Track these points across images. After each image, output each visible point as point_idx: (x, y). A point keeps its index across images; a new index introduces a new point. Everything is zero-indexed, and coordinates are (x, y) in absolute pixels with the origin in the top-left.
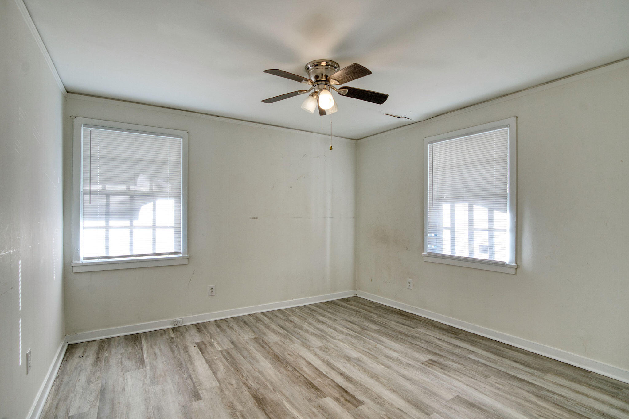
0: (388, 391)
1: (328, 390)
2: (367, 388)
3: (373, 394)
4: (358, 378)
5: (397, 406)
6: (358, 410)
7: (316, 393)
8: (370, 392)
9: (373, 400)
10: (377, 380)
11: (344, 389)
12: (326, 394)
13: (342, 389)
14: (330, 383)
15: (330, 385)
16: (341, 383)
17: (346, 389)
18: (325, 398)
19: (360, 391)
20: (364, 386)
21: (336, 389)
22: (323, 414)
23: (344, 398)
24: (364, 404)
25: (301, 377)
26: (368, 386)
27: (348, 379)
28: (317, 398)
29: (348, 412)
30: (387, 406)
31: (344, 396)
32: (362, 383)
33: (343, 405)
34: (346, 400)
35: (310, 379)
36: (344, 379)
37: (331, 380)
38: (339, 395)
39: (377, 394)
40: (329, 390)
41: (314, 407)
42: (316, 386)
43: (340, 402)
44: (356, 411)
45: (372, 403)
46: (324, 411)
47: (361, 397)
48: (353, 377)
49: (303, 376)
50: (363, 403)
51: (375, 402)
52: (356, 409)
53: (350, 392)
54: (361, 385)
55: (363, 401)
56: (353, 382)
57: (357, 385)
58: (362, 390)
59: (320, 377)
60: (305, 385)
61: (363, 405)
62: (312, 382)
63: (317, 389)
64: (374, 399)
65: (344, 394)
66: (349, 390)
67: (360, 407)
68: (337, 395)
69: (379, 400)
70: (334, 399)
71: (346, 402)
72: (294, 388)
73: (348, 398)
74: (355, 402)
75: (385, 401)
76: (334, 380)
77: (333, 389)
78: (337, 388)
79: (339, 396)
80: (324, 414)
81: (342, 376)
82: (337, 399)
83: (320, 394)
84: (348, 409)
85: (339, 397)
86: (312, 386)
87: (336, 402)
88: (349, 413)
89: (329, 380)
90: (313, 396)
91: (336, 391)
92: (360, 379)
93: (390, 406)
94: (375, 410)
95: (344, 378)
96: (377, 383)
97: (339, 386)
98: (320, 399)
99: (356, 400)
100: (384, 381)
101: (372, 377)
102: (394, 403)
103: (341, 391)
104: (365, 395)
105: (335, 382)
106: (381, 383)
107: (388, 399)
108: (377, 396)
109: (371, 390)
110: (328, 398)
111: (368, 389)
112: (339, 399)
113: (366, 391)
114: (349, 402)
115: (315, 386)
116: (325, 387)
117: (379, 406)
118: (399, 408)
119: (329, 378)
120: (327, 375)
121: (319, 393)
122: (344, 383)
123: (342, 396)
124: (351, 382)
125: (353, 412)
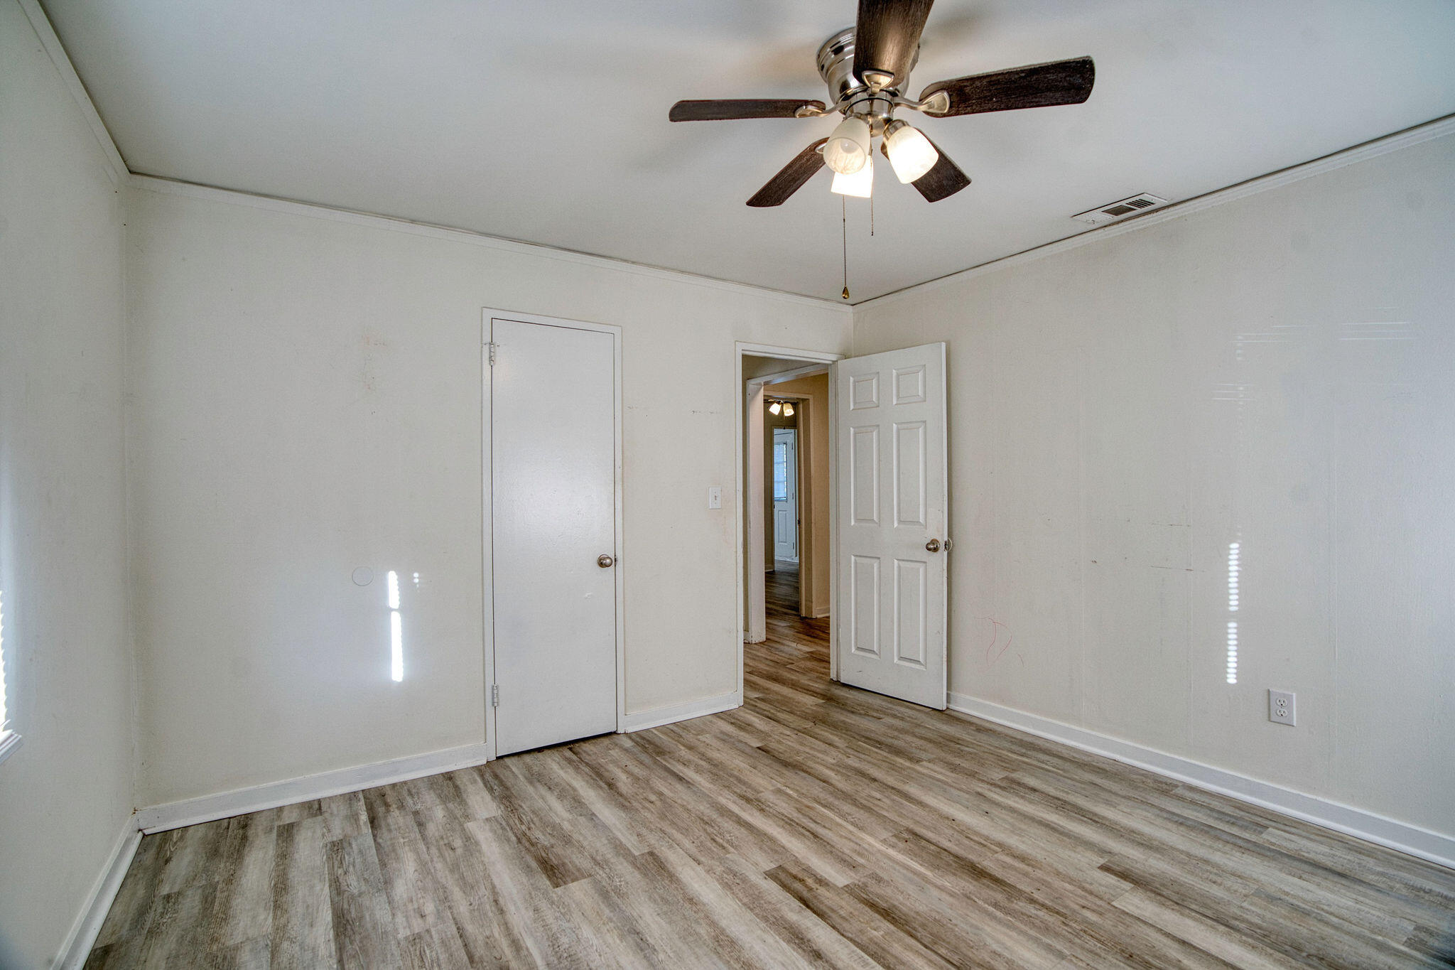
0: (705, 901)
1: (846, 905)
2: (751, 910)
3: (741, 895)
4: (770, 940)
5: (699, 868)
6: (777, 861)
7: (871, 895)
8: (745, 900)
9: (744, 880)
10: (723, 931)
11: (808, 906)
12: (847, 895)
13: (812, 906)
14: (845, 925)
15: (843, 918)
16: (816, 925)
17: (804, 907)
18: (846, 883)
19: (770, 903)
20: (757, 915)
21: (826, 905)
22: (843, 853)
23: (806, 886)
24: (764, 873)
25: (929, 943)
26: (749, 915)
27: (797, 937)
28: (865, 885)
29: (797, 858)
30: (719, 870)
31: (805, 889)
32: (763, 925)
33: (808, 870)
34: (801, 881)
35: (902, 934)
36: (809, 936)
37: (845, 933)
38: (818, 891)
39: (733, 893)
40: (843, 903)
41: (864, 867)
42: (876, 915)
43: (815, 876)
44: (782, 859)
45: (747, 874)
46: (842, 860)
47: (771, 888)
48: (784, 945)
49: (926, 947)
50: (766, 875)
51: (741, 877)
52: (781, 863)
53: (793, 899)
54: (766, 919)
55: (765, 878)
56: (785, 928)
57: (775, 918)
58: (765, 905)
59: (876, 944)
60: (904, 915)
61: (768, 869)
62: (892, 927)
63: (873, 906)
64: (743, 882)
65: (806, 894)
66: (796, 904)
67: (773, 866)
68: (822, 891)
69: (733, 881)
70: (826, 881)
71: (800, 876)
72: (927, 906)
73: (797, 886)
74: (782, 876)
75: (721, 880)
76: (835, 934)
77: (835, 908)
78: (824, 908)
79: (817, 889)
80: (840, 854)
81: (815, 948)
82: (821, 881)
83: (862, 894)
84: (797, 862)
85: (817, 886)
86: (888, 915)
87: (821, 876)
88: (794, 856)
89: (850, 935)
90: (874, 888)
91: (826, 901)
92: (765, 936)
93: (714, 867)
94: (746, 860)
95: (809, 941)
96: (724, 923)
97: (820, 914)
98: (856, 882)
99: (780, 880)
100: (703, 930)
101: (732, 942)
102: (703, 873)
103: (815, 901)
104: (759, 893)
105: (834, 927)
106: (713, 924)
107: (713, 882)
108: (734, 888)
109: (745, 904)
110: (840, 885)
111: (749, 908)
112: (817, 883)
113: (754, 902)
114: (795, 877)
115: (878, 912)
116: (856, 913)
117: (735, 868)
118: (699, 864)
119: (851, 940)
120: (859, 951)
121: (865, 896)
122: (810, 924)
123: (811, 889)
124: (792, 928)
125: (787, 857)
